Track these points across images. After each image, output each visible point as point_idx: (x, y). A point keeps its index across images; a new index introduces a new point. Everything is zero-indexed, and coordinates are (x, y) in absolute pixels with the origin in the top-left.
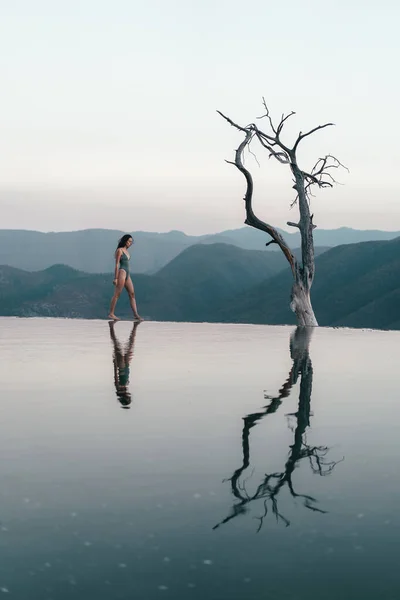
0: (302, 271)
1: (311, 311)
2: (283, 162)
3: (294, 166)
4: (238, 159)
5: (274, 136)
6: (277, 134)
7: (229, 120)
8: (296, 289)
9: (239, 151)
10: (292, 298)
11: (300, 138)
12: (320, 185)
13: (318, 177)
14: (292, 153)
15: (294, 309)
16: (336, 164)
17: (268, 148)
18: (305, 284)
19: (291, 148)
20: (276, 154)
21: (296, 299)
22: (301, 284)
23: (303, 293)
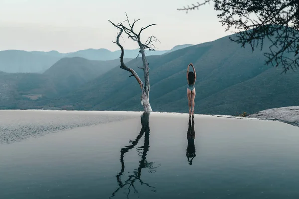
0: (145, 88)
1: (149, 105)
2: (134, 40)
3: (139, 42)
4: (117, 41)
5: (130, 29)
6: (132, 28)
7: (113, 24)
8: (143, 95)
9: (118, 38)
10: (141, 100)
11: (142, 30)
12: (150, 50)
13: (148, 46)
14: (138, 36)
15: (142, 104)
16: (155, 40)
17: (128, 34)
18: (147, 93)
19: (137, 34)
20: (131, 37)
21: (143, 100)
22: (145, 93)
23: (146, 97)
